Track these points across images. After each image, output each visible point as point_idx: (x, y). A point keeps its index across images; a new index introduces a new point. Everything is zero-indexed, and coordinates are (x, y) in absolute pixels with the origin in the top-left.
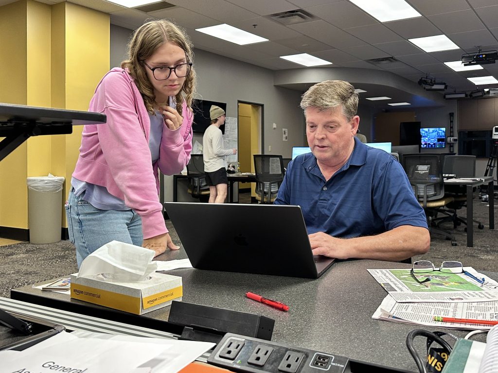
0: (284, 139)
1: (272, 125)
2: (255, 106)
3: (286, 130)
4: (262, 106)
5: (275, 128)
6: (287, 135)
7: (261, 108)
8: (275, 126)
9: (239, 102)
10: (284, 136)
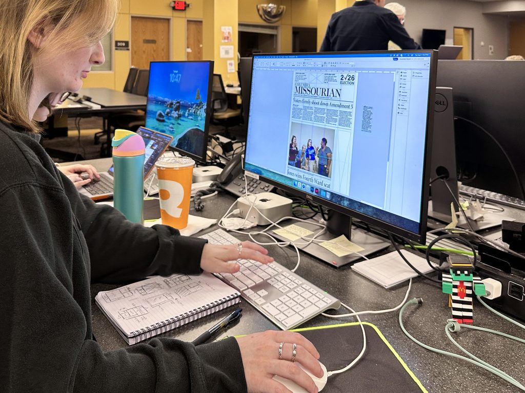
0: (490, 54)
1: (480, 43)
2: (467, 29)
3: (492, 47)
4: (472, 29)
5: (482, 46)
6: (492, 50)
7: (471, 31)
8: (482, 44)
9: (455, 27)
10: (490, 51)
